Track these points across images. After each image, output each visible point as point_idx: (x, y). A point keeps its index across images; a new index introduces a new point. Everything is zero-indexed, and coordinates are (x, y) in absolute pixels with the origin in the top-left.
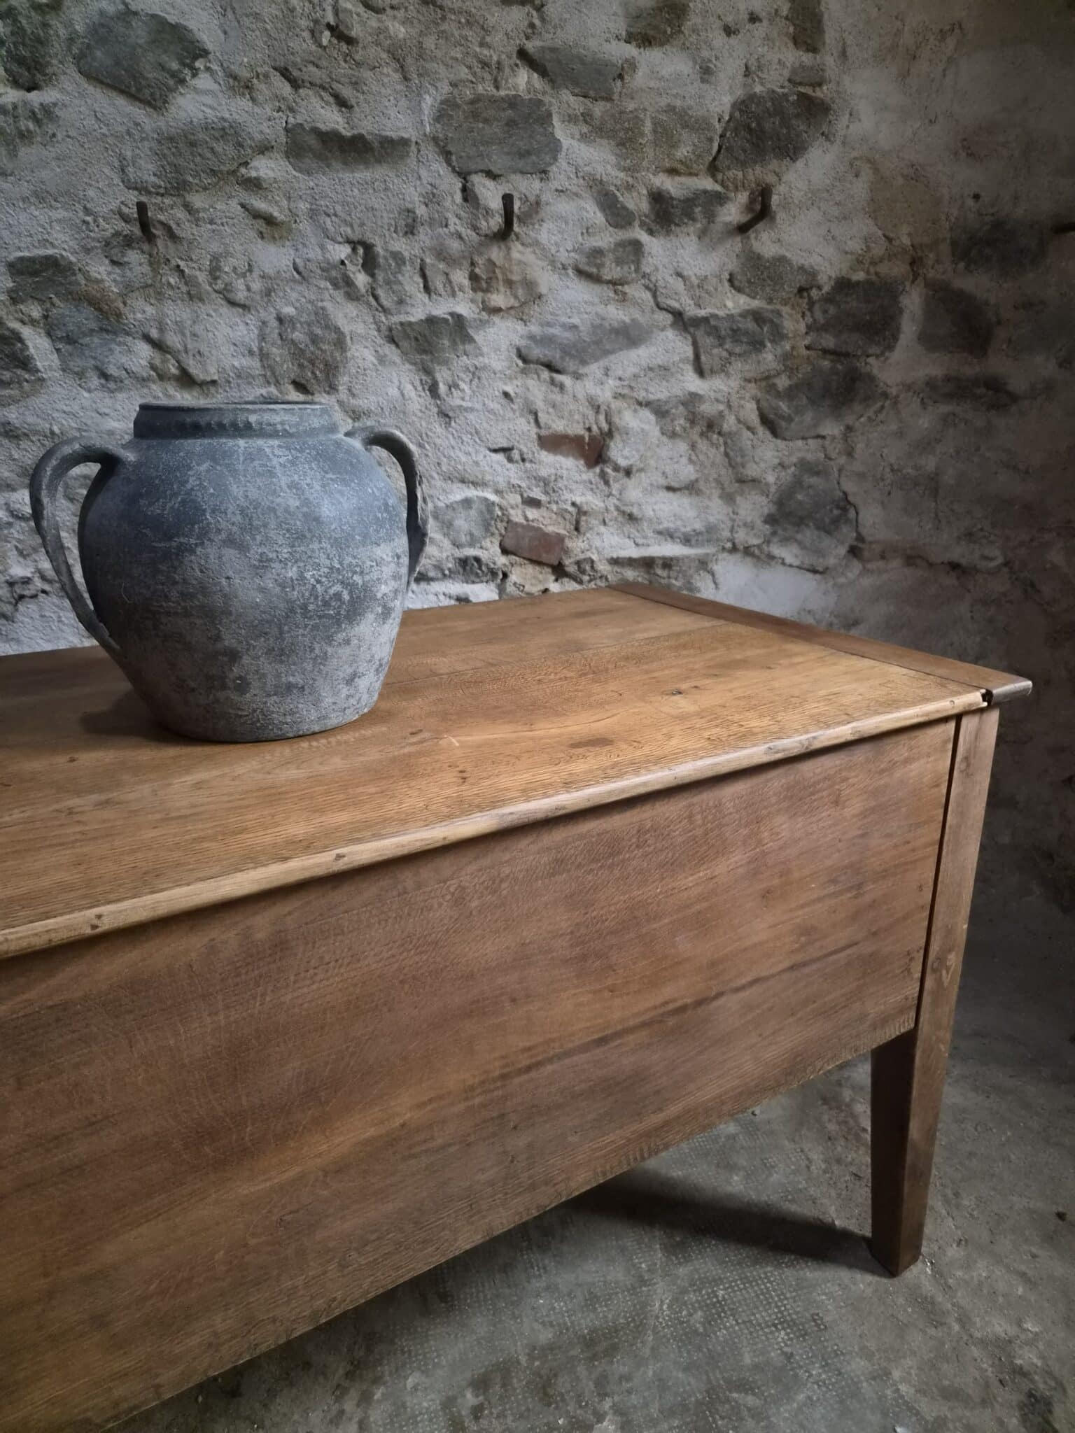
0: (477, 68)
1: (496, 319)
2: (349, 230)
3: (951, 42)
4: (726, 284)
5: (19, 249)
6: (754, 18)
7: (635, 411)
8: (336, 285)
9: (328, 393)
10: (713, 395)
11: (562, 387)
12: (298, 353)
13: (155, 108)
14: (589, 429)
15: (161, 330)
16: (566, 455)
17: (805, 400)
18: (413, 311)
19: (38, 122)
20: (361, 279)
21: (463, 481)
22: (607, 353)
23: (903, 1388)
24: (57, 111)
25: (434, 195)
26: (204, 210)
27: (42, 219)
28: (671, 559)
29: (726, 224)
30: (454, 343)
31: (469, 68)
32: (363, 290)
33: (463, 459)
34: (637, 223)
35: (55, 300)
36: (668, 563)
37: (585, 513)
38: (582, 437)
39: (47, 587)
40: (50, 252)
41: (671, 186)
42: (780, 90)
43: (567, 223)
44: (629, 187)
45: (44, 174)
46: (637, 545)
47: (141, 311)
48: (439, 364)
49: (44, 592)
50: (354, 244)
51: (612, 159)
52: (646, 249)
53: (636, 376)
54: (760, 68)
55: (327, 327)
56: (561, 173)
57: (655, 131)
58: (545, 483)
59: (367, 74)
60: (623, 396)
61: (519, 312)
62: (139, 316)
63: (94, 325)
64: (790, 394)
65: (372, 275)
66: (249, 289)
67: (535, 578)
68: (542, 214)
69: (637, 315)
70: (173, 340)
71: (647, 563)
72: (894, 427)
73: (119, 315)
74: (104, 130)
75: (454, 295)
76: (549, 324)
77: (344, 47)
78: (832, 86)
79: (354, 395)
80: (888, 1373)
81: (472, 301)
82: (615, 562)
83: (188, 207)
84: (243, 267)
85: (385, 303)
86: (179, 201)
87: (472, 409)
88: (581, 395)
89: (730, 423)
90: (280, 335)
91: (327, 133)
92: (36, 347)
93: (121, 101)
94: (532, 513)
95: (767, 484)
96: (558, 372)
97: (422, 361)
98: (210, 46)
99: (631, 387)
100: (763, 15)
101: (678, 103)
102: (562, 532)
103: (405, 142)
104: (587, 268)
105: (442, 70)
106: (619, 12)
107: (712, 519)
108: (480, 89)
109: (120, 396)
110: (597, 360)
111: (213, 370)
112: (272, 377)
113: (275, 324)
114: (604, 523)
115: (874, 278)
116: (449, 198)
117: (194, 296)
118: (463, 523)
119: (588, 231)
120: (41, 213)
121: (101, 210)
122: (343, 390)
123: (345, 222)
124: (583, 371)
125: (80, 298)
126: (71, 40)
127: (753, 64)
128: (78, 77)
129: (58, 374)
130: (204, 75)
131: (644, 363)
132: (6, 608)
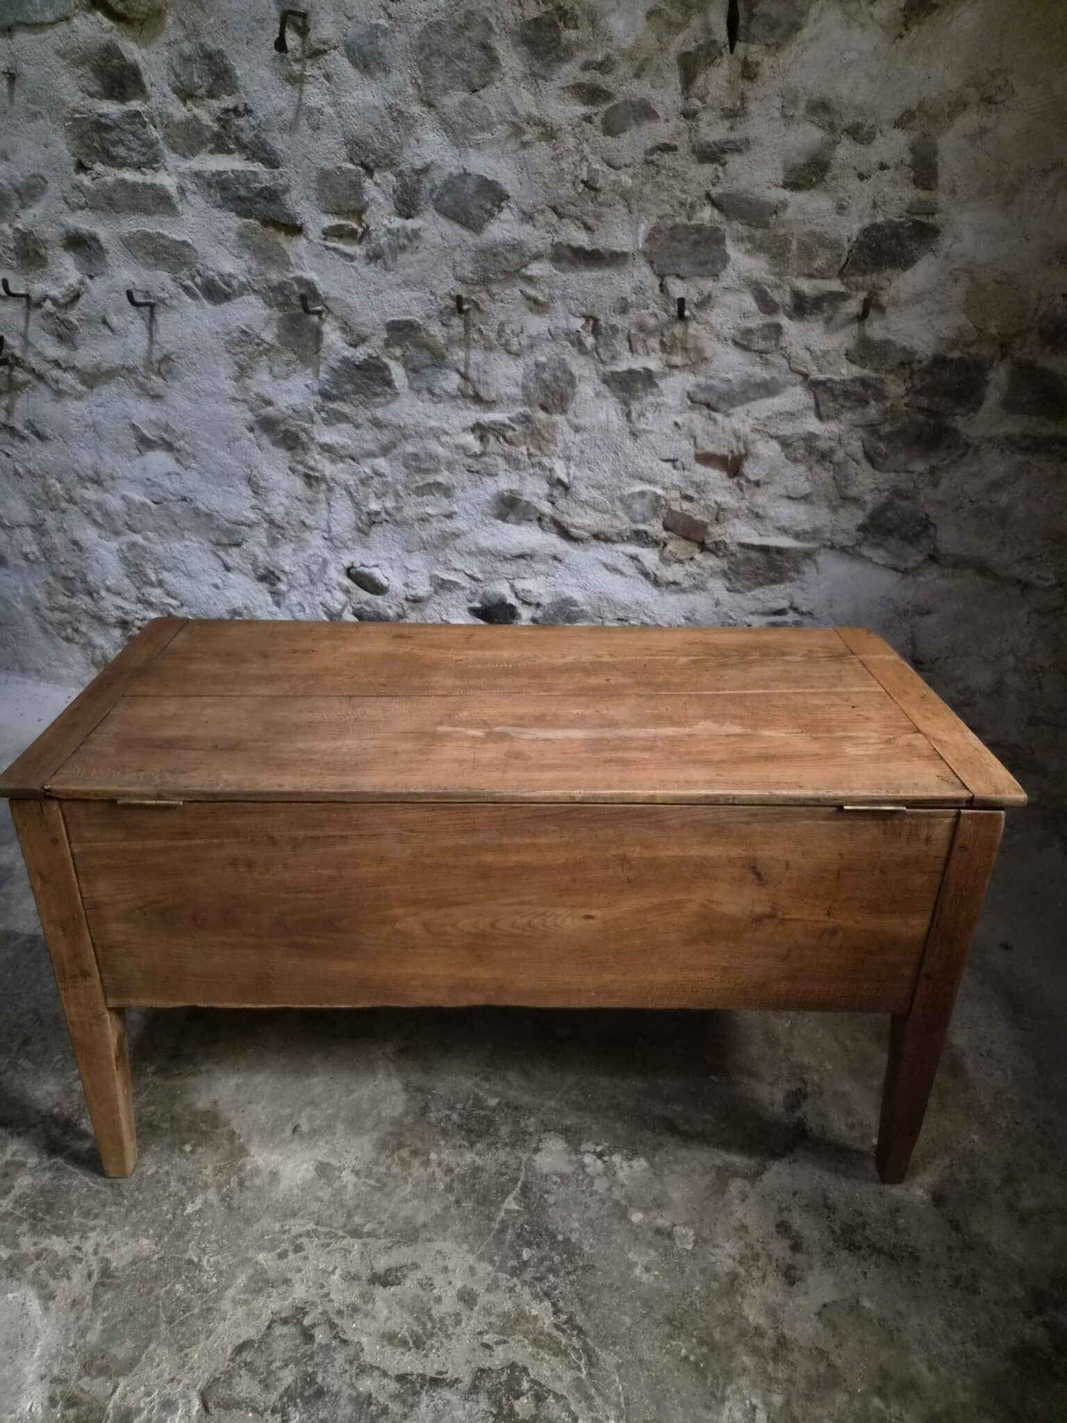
0: (677, 208)
1: (675, 372)
2: (585, 309)
3: (1053, 178)
4: (844, 357)
5: (392, 315)
6: (883, 167)
7: (767, 442)
8: (573, 344)
9: (561, 414)
10: (827, 434)
11: (715, 421)
12: (545, 387)
13: (475, 232)
14: (732, 452)
16: (714, 467)
17: (900, 444)
18: (621, 364)
19: (410, 240)
20: (589, 341)
21: (641, 479)
22: (749, 400)
24: (421, 234)
25: (641, 289)
26: (499, 294)
27: (407, 298)
28: (784, 549)
29: (847, 314)
30: (644, 387)
31: (672, 206)
32: (589, 347)
33: (643, 465)
34: (780, 311)
35: (410, 347)
36: (780, 551)
37: (723, 510)
38: (726, 457)
39: (388, 518)
40: (409, 318)
41: (807, 286)
42: (897, 220)
43: (730, 310)
44: (777, 287)
45: (410, 271)
46: (760, 535)
47: (457, 355)
48: (634, 400)
49: (386, 521)
50: (587, 318)
51: (766, 266)
52: (785, 330)
53: (769, 418)
54: (884, 203)
55: (565, 372)
56: (729, 276)
57: (799, 248)
58: (698, 486)
59: (605, 210)
60: (759, 431)
61: (692, 368)
62: (455, 358)
63: (428, 362)
64: (890, 438)
65: (597, 339)
66: (520, 344)
67: (685, 549)
68: (713, 303)
69: (775, 374)
70: (473, 374)
71: (764, 549)
72: (975, 468)
73: (443, 357)
74: (446, 244)
75: (648, 354)
76: (711, 378)
77: (592, 193)
78: (943, 215)
79: (575, 415)
81: (661, 359)
82: (742, 545)
83: (488, 292)
84: (518, 330)
85: (603, 357)
86: (484, 288)
87: (652, 432)
88: (727, 429)
89: (840, 455)
90: (536, 375)
91: (577, 248)
92: (396, 375)
93: (457, 227)
94: (686, 505)
95: (865, 502)
96: (714, 410)
97: (623, 397)
98: (511, 193)
99: (765, 425)
100: (890, 164)
101: (818, 229)
102: (706, 520)
103: (625, 255)
104: (740, 341)
105: (654, 208)
106: (779, 167)
107: (818, 523)
108: (678, 220)
109: (441, 406)
110: (742, 404)
111: (493, 394)
112: (528, 401)
113: (533, 367)
114: (737, 517)
115: (967, 357)
116: (651, 291)
117: (489, 348)
118: (638, 506)
119: (745, 316)
120: (406, 294)
121: (440, 292)
122: (570, 413)
123: (583, 304)
124: (731, 411)
125: (422, 346)
126: (432, 191)
127: (879, 200)
128: (434, 212)
129: (407, 391)
130: (506, 211)
131: (775, 409)
132: (365, 528)
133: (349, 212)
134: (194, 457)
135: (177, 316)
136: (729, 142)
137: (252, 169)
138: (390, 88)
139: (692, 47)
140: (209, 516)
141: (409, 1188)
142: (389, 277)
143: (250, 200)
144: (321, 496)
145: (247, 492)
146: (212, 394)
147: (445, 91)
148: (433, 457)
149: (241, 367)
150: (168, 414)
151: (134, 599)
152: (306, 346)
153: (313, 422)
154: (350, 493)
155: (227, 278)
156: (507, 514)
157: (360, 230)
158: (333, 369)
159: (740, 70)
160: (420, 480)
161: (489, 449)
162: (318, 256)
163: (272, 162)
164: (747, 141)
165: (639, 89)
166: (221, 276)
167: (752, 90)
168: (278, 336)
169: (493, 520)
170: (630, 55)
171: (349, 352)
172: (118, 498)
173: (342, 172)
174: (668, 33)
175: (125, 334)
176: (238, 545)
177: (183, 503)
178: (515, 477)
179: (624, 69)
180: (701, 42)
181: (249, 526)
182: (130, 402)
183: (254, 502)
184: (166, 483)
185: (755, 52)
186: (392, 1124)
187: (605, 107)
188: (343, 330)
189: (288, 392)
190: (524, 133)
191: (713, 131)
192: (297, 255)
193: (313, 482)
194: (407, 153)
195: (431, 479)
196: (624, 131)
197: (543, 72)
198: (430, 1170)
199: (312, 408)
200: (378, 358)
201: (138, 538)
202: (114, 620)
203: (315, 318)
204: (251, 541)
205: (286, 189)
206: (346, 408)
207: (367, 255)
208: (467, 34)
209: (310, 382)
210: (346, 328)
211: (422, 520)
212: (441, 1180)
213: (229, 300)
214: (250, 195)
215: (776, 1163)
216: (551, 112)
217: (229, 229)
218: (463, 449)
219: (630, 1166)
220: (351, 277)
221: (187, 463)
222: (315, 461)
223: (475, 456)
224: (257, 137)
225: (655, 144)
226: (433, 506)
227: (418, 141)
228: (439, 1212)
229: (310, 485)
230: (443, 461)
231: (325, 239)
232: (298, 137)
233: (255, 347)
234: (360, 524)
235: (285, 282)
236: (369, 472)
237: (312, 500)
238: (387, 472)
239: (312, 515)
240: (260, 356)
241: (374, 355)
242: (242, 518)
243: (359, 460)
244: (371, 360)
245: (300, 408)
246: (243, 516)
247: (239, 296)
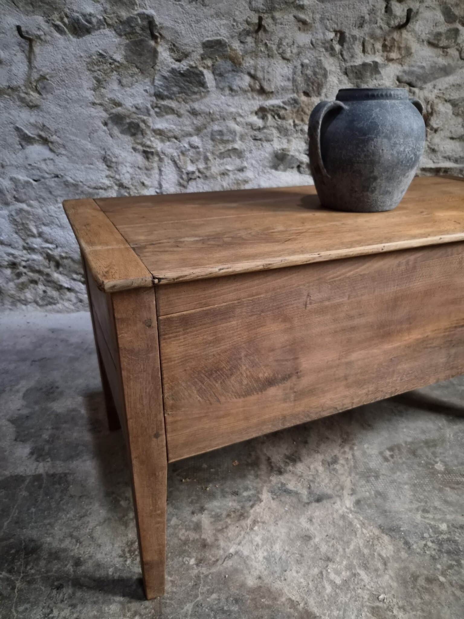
1: (390, 64)
2: (336, 26)
5: (207, 37)
7: (444, 104)
8: (326, 50)
9: (317, 96)
11: (414, 93)
12: (307, 79)
15: (255, 70)
18: (357, 61)
20: (337, 47)
22: (435, 78)
25: (373, 10)
26: (280, 19)
27: (218, 24)
28: (449, 169)
30: (372, 74)
32: (337, 52)
34: (457, 21)
36: (446, 170)
39: (200, 175)
40: (219, 38)
43: (427, 21)
44: (457, 5)
45: (220, 5)
46: (434, 162)
47: (249, 63)
48: (364, 83)
49: (199, 177)
50: (336, 32)
52: (461, 33)
53: (446, 89)
55: (321, 68)
60: (440, 97)
61: (400, 62)
62: (247, 64)
63: (230, 69)
65: (342, 45)
66: (292, 52)
68: (418, 17)
69: (451, 62)
70: (260, 75)
71: (437, 170)
73: (240, 64)
76: (412, 66)
81: (382, 56)
82: (424, 169)
83: (273, 18)
84: (291, 43)
85: (346, 57)
86: (270, 15)
88: (422, 97)
90: (302, 72)
92: (208, 78)
96: (413, 87)
97: (357, 82)
99: (443, 94)
104: (433, 41)
109: (236, 98)
110: (430, 81)
111: (273, 87)
112: (296, 90)
113: (300, 67)
116: (380, 11)
117: (270, 56)
119: (436, 25)
120: (217, 22)
121: (240, 20)
122: (323, 94)
123: (335, 23)
124: (424, 86)
125: (227, 57)
129: (214, 89)
131: (451, 83)
132: (185, 183)
134: (64, 146)
135: (50, 48)
140: (76, 186)
142: (205, 10)
144: (155, 165)
145: (103, 166)
146: (77, 101)
148: (233, 132)
149: (98, 81)
150: (43, 117)
151: (21, 248)
152: (146, 62)
153: (149, 115)
154: (174, 161)
155: (88, 17)
156: (279, 165)
158: (164, 77)
160: (222, 148)
161: (268, 124)
166: (84, 15)
168: (126, 57)
169: (269, 170)
171: (176, 65)
172: (7, 179)
175: (11, 63)
177: (56, 179)
178: (285, 141)
181: (105, 189)
182: (13, 112)
183: (108, 173)
184: (43, 166)
186: (395, 561)
188: (171, 50)
189: (132, 96)
193: (150, 156)
195: (230, 147)
199: (149, 106)
200: (196, 67)
201: (24, 206)
202: (6, 263)
203: (152, 43)
206: (173, 104)
209: (148, 87)
210: (174, 48)
211: (223, 174)
213: (89, 33)
218: (251, 126)
220: (178, 11)
221: (59, 151)
222: (151, 141)
223: (259, 129)
226: (231, 164)
229: (147, 158)
230: (238, 135)
233: (109, 66)
234: (181, 181)
235: (132, 17)
236: (187, 146)
237: (149, 168)
238: (200, 145)
239: (149, 177)
240: (112, 72)
241: (194, 65)
242: (100, 185)
243: (181, 139)
244: (191, 70)
245: (141, 106)
246: (101, 183)
247: (97, 30)
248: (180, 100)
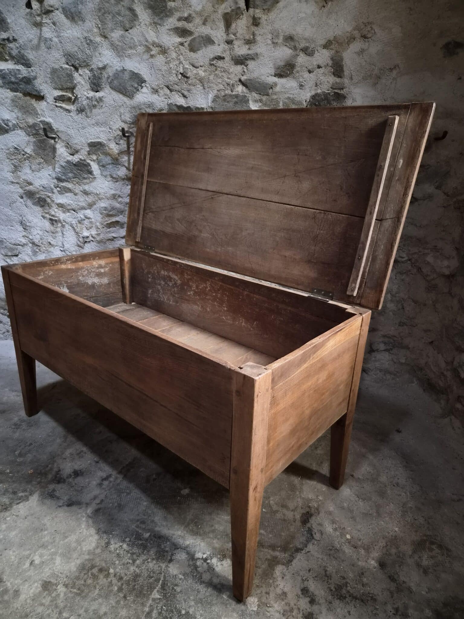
0: (226, 86)
3: (395, 72)
5: (91, 139)
6: (319, 67)
13: (130, 98)
15: (129, 163)
19: (98, 102)
23: (271, 502)
24: (104, 99)
27: (98, 130)
31: (223, 85)
35: (100, 155)
39: (93, 239)
40: (99, 140)
42: (327, 92)
45: (98, 117)
47: (124, 158)
49: (92, 241)
54: (320, 84)
57: (283, 105)
59: (192, 87)
62: (123, 160)
63: (110, 162)
73: (117, 160)
74: (116, 105)
77: (186, 79)
78: (347, 89)
80: (269, 498)
91: (179, 106)
92: (94, 168)
93: (121, 96)
98: (146, 79)
100: (322, 65)
101: (291, 96)
103: (202, 109)
105: (215, 86)
106: (272, 67)
108: (227, 92)
109: (116, 184)
120: (98, 129)
121: (114, 128)
125: (107, 154)
126: (108, 78)
127: (318, 82)
128: (109, 88)
129: (100, 176)
130: (144, 88)
132: (82, 245)
133: (67, 89)
136: (248, 55)
137: (18, 68)
138: (85, 29)
139: (229, 10)
141: (97, 591)
142: (88, 120)
143: (17, 83)
144: (59, 229)
145: (20, 228)
147: (112, 30)
148: (115, 208)
149: (15, 166)
152: (48, 155)
153: (53, 193)
154: (73, 227)
157: (73, 98)
158: (62, 166)
159: (251, 21)
160: (108, 220)
162: (51, 110)
163: (28, 65)
164: (257, 54)
165: (205, 30)
166: (3, 120)
167: (258, 31)
168: (34, 151)
170: (200, 14)
171: (70, 158)
173: (63, 69)
174: (218, 4)
176: (17, 256)
179: (198, 20)
180: (233, 8)
181: (22, 246)
183: (24, 234)
185: (258, 13)
186: (89, 554)
187: (190, 38)
188: (67, 147)
189: (40, 178)
190: (152, 50)
191: (241, 50)
192: (41, 109)
193: (55, 223)
194: (95, 60)
195: (114, 219)
196: (199, 50)
197: (159, 22)
198: (109, 580)
199: (52, 186)
200: (84, 160)
203: (53, 141)
204: (23, 253)
205: (35, 78)
206: (69, 185)
207: (77, 110)
208: (122, 3)
209: (51, 173)
210: (68, 146)
211: (111, 240)
212: (116, 585)
213: (8, 133)
214: (17, 81)
215: (299, 554)
216: (164, 41)
217: (7, 98)
219: (222, 565)
220: (69, 121)
222: (55, 212)
224: (19, 52)
225: (214, 56)
226: (116, 232)
227: (100, 54)
228: (114, 605)
229: (53, 224)
231: (56, 102)
232: (40, 52)
233: (22, 156)
234: (79, 243)
235: (36, 123)
236: (83, 217)
237: (54, 231)
238: (91, 217)
239: (54, 239)
240: (25, 160)
241: (83, 159)
242: (18, 242)
243: (78, 211)
244: (81, 162)
245: (46, 186)
246: (18, 241)
247: (13, 131)
248: (75, 183)
